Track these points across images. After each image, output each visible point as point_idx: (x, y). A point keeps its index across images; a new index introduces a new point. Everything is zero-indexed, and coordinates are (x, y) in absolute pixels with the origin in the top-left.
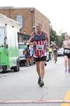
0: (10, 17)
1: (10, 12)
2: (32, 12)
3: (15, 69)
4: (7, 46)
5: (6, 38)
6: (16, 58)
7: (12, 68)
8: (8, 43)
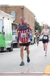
0: (6, 12)
1: (6, 9)
2: (22, 9)
3: (9, 50)
4: (4, 33)
5: (3, 27)
6: (10, 42)
7: (7, 49)
8: (5, 31)
